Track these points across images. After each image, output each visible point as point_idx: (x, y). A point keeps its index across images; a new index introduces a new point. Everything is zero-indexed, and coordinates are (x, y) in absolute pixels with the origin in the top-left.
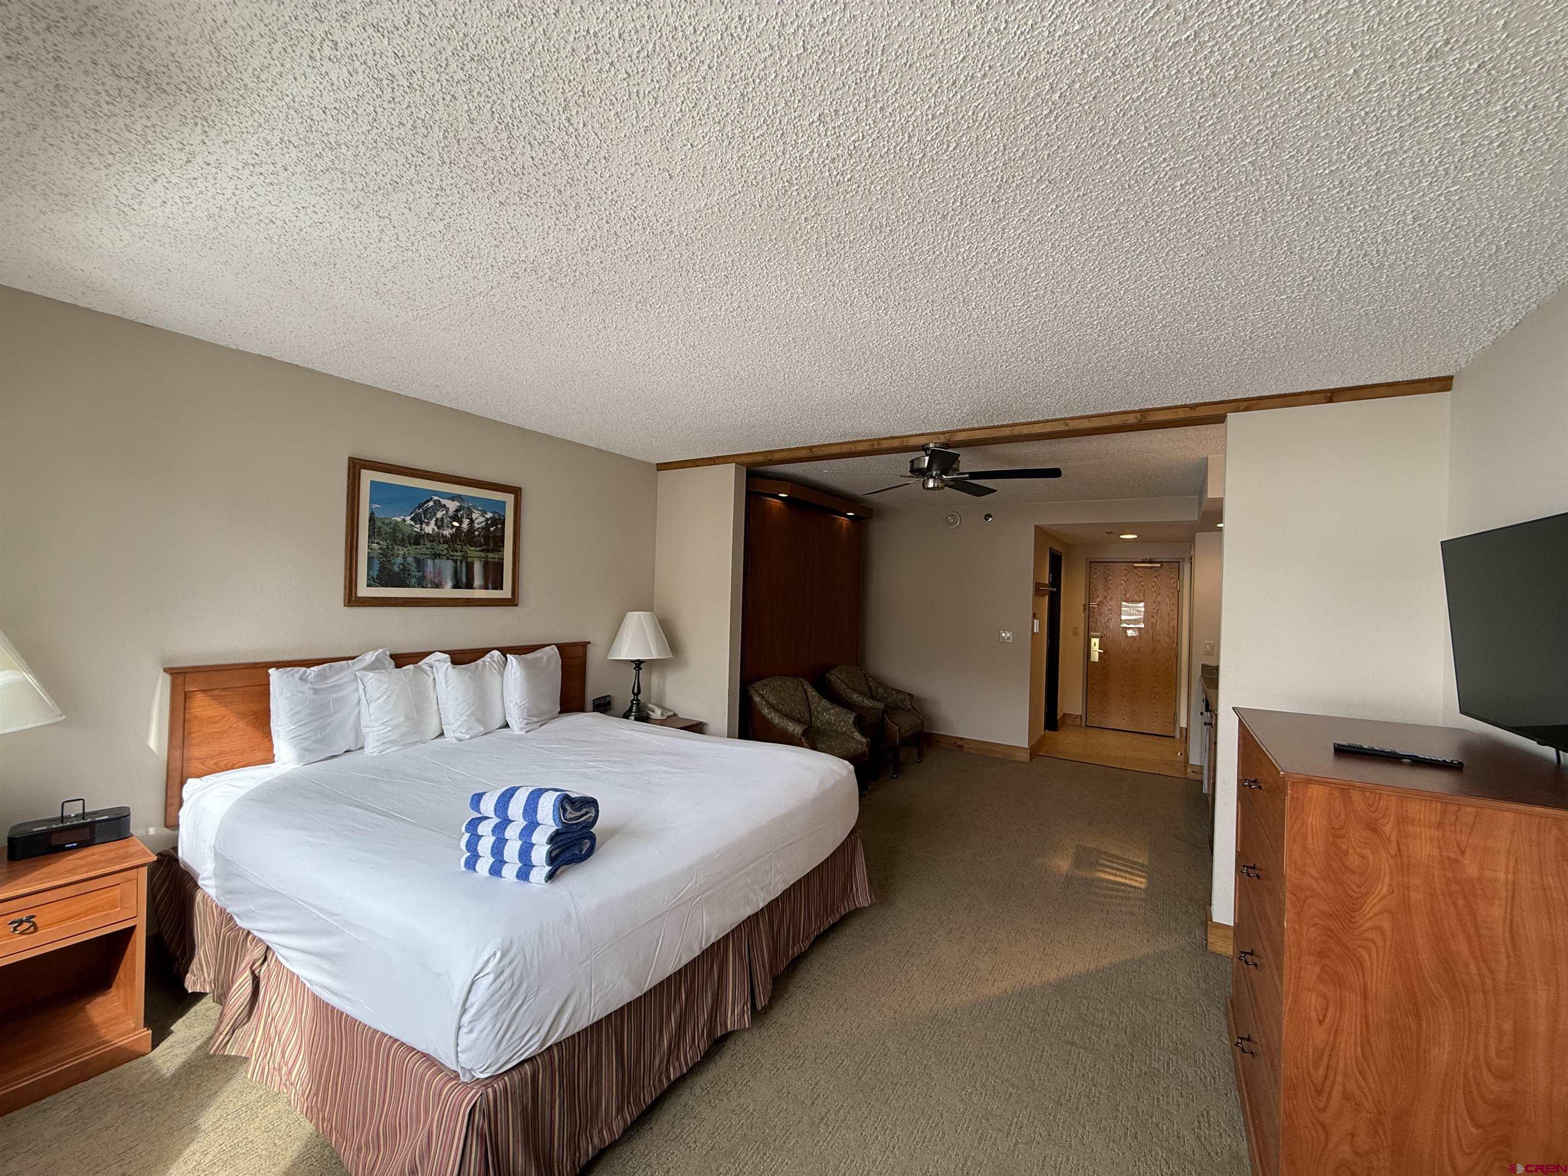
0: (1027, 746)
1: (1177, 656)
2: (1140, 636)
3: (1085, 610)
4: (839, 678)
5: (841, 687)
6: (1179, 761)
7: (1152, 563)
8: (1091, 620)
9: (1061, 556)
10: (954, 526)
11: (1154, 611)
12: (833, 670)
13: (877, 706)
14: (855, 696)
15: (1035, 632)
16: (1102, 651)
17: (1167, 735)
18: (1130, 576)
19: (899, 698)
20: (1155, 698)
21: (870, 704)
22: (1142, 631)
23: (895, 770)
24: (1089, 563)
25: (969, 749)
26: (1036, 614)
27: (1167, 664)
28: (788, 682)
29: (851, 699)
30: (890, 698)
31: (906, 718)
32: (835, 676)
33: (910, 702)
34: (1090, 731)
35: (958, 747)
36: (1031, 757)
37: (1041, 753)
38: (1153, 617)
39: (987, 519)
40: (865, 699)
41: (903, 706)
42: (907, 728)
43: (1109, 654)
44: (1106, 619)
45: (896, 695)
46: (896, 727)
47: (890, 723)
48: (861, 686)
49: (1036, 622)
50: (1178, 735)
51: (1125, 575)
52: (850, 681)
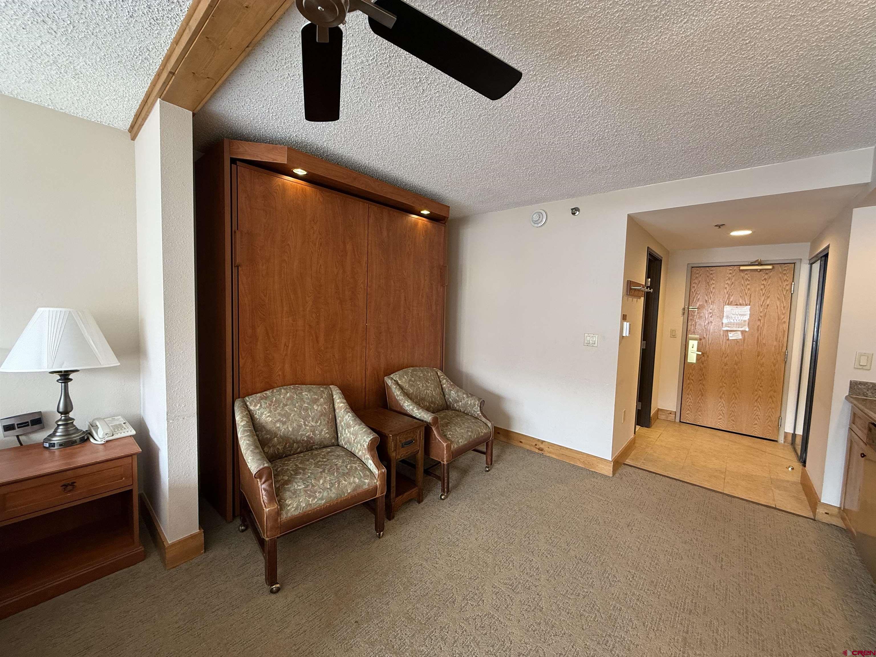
0: (610, 460)
1: (785, 359)
2: (744, 339)
3: (684, 314)
4: (397, 383)
5: (394, 394)
6: (794, 483)
7: (762, 265)
8: (689, 323)
9: (661, 260)
10: (540, 225)
11: (762, 315)
12: (394, 374)
13: (425, 418)
14: (406, 404)
15: (624, 335)
16: (700, 353)
17: (768, 438)
18: (735, 280)
19: (469, 403)
20: (757, 400)
21: (419, 414)
22: (746, 334)
23: (443, 490)
24: (690, 269)
25: (550, 453)
26: (626, 315)
27: (773, 368)
28: (306, 392)
29: (401, 407)
30: (461, 402)
31: (467, 429)
32: (393, 381)
33: (479, 408)
34: (684, 427)
35: (539, 449)
36: (611, 475)
37: (628, 461)
38: (760, 320)
39: (574, 214)
40: (415, 409)
41: (473, 412)
42: (462, 442)
43: (708, 357)
44: (707, 322)
45: (466, 399)
46: (444, 443)
47: (438, 437)
48: (428, 390)
49: (626, 325)
50: (781, 439)
51: (729, 279)
52: (412, 385)
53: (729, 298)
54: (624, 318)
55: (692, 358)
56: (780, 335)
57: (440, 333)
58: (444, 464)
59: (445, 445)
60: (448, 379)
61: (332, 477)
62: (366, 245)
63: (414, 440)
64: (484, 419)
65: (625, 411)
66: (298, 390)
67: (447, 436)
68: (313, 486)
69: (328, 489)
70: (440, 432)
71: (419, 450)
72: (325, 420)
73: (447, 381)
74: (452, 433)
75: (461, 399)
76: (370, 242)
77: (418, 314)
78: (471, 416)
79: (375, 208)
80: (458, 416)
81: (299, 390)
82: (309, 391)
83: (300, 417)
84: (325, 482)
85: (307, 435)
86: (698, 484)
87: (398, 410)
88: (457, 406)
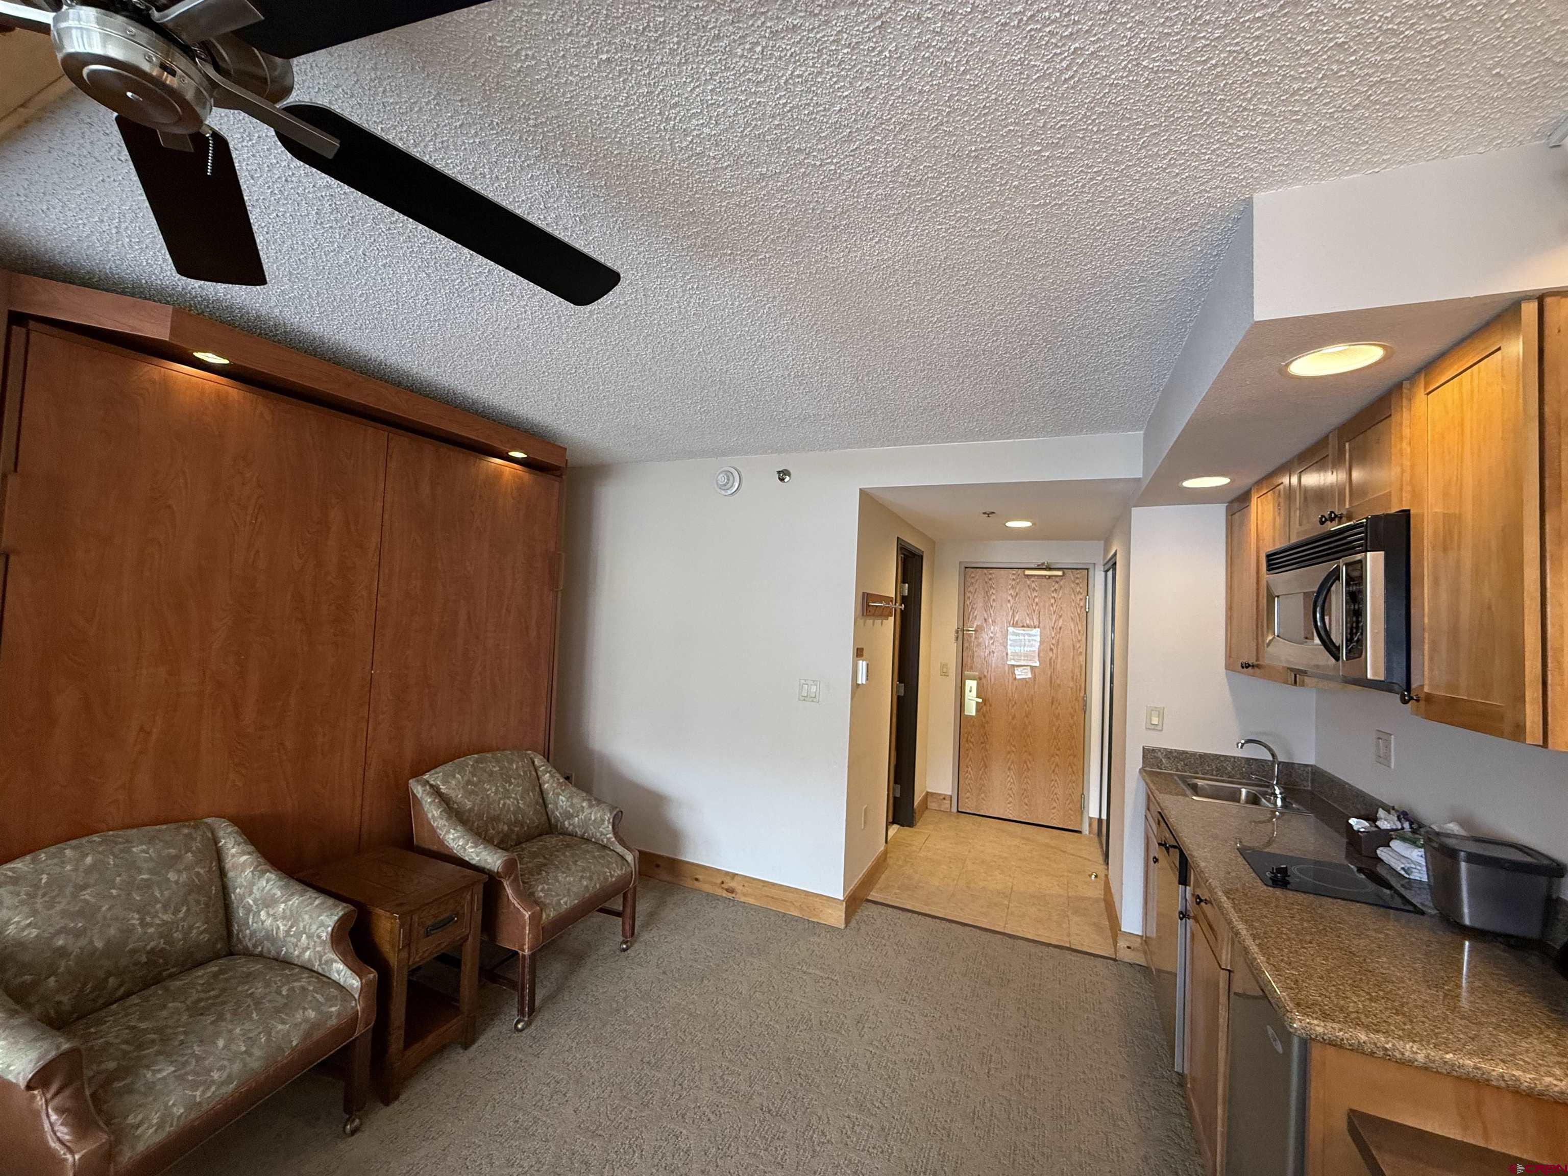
0: (842, 898)
1: (1085, 708)
2: (1034, 677)
3: (957, 638)
4: (436, 791)
5: (427, 815)
6: (1097, 901)
7: (1051, 569)
8: (965, 654)
9: (922, 557)
10: (729, 492)
11: (1054, 642)
12: (433, 771)
13: (488, 864)
14: (451, 836)
15: (859, 682)
16: (980, 700)
17: (1070, 828)
18: (1020, 590)
19: (593, 818)
20: (1054, 771)
21: (477, 856)
22: (1037, 671)
23: (521, 1012)
24: (963, 569)
25: (745, 895)
26: (862, 649)
27: (1071, 721)
28: (142, 844)
29: (441, 842)
30: (577, 816)
31: (580, 874)
32: (428, 787)
33: (610, 827)
34: (963, 819)
35: (727, 890)
36: (843, 926)
37: (874, 895)
38: (1051, 650)
39: (782, 480)
40: (470, 845)
41: (598, 834)
42: (566, 902)
43: (991, 705)
44: (987, 652)
45: (587, 811)
46: (525, 912)
47: (513, 901)
48: (509, 798)
49: (862, 665)
50: (1086, 829)
51: (1013, 587)
52: (472, 792)
53: (1013, 616)
54: (859, 653)
55: (971, 709)
56: (1077, 670)
57: (546, 681)
58: (524, 956)
59: (527, 915)
60: (554, 771)
61: (247, 1026)
62: (380, 511)
63: (457, 915)
64: (620, 849)
65: (866, 809)
66: (116, 843)
67: (536, 894)
68: (199, 1059)
69: (242, 1053)
70: (519, 886)
71: (468, 936)
72: (198, 902)
73: (552, 776)
74: (546, 887)
75: (578, 812)
76: (387, 506)
77: (498, 645)
78: (595, 843)
79: (402, 442)
80: (568, 846)
81: (120, 843)
82: (151, 840)
83: (129, 909)
84: (230, 1041)
85: (149, 948)
86: (970, 923)
87: (435, 848)
88: (570, 824)
